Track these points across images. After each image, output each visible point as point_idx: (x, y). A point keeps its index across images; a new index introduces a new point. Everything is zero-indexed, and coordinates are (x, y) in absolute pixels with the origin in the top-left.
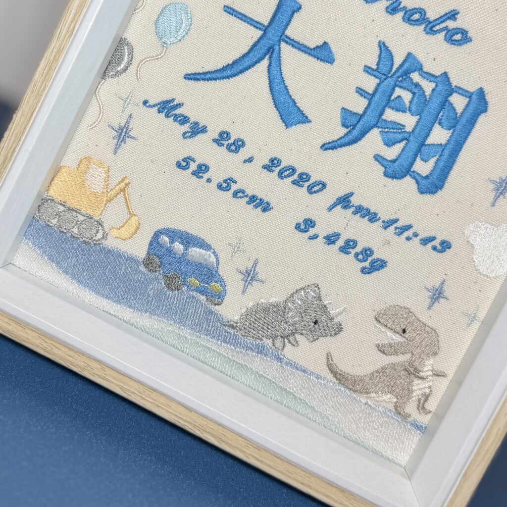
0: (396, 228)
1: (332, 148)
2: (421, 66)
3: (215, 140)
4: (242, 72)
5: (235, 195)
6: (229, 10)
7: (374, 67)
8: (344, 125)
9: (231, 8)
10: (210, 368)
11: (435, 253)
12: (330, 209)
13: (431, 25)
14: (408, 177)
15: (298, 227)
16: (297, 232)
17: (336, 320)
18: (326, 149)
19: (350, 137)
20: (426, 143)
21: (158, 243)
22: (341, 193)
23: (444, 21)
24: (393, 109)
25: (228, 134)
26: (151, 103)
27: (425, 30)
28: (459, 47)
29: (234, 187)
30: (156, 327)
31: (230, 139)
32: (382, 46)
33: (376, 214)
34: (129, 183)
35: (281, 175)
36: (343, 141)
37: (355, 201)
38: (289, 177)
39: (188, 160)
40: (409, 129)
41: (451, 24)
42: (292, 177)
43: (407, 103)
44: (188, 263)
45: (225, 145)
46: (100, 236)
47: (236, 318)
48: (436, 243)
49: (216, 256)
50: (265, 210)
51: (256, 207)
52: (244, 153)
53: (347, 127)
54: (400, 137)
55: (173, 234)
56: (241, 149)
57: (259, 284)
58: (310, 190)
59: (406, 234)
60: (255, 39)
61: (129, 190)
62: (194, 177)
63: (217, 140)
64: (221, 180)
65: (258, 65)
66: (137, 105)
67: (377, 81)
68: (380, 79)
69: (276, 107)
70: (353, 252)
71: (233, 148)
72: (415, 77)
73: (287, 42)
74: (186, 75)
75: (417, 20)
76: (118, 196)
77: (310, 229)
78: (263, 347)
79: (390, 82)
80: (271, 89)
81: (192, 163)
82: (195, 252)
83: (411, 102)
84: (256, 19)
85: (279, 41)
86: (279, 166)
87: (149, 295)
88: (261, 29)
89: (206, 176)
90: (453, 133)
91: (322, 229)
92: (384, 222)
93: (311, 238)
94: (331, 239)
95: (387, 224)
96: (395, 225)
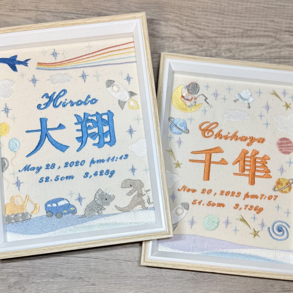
2: (89, 114)
3: (46, 168)
4: (42, 145)
5: (61, 179)
7: (77, 122)
9: (28, 131)
11: (125, 159)
12: (90, 166)
13: (85, 102)
14: (105, 145)
15: (84, 177)
17: (111, 195)
18: (79, 151)
19: (83, 144)
20: (104, 133)
22: (90, 160)
23: (88, 99)
24: (89, 130)
25: (48, 164)
26: (21, 170)
28: (96, 104)
33: (103, 160)
34: (29, 196)
35: (71, 166)
36: (82, 146)
37: (95, 160)
38: (73, 165)
40: (97, 132)
41: (90, 99)
45: (50, 168)
48: (124, 157)
49: (67, 200)
50: (72, 178)
51: (69, 179)
52: (56, 167)
53: (80, 142)
54: (96, 135)
57: (84, 200)
58: (81, 165)
59: (115, 160)
60: (40, 135)
61: (30, 198)
62: (46, 182)
64: (55, 178)
65: (45, 141)
66: (18, 173)
67: (80, 125)
69: (58, 149)
70: (104, 173)
71: (52, 167)
72: (90, 118)
73: (49, 130)
74: (26, 156)
75: (81, 103)
77: (88, 175)
79: (84, 123)
80: (53, 145)
81: (43, 179)
83: (93, 125)
84: (37, 129)
85: (47, 131)
88: (40, 131)
89: (50, 180)
90: (109, 126)
91: (91, 173)
92: (107, 160)
93: (90, 177)
94: (96, 174)
96: (110, 159)
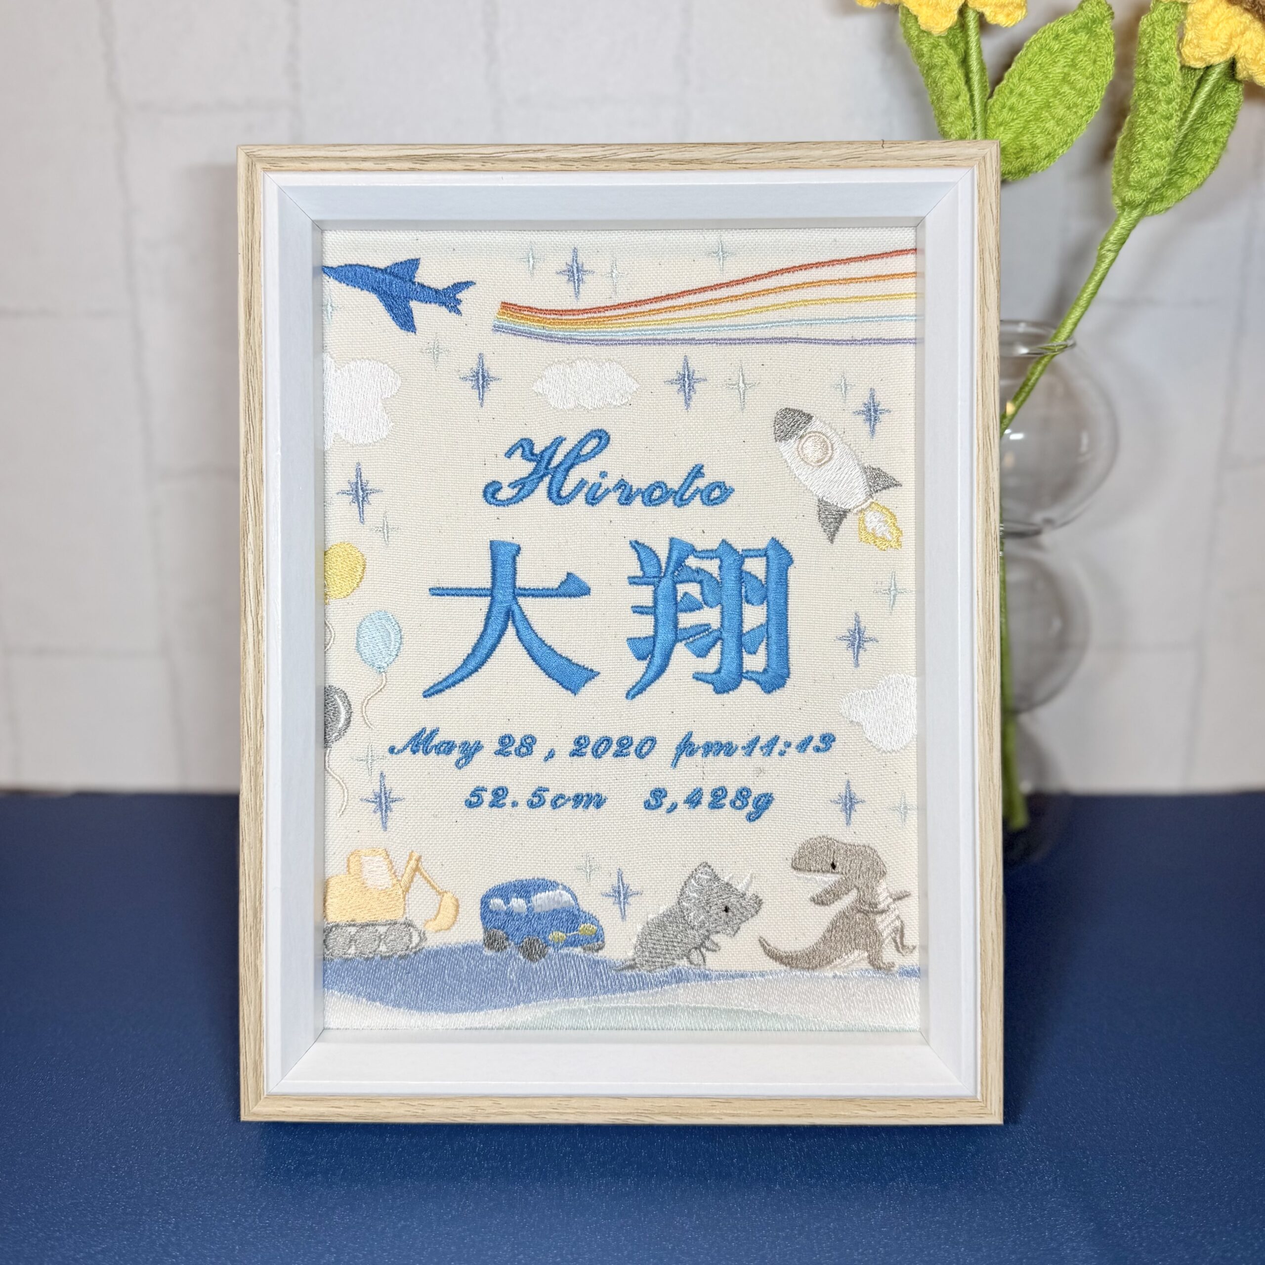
0: (762, 748)
1: (640, 692)
2: (692, 546)
3: (498, 753)
4: (488, 655)
5: (555, 804)
6: (438, 592)
7: (640, 574)
8: (640, 658)
9: (439, 589)
10: (630, 1032)
11: (821, 754)
12: (675, 764)
13: (679, 495)
14: (744, 681)
15: (648, 805)
16: (649, 812)
17: (749, 894)
18: (633, 697)
19: (654, 669)
20: (744, 632)
21: (491, 912)
22: (678, 739)
23: (691, 483)
24: (685, 611)
25: (509, 737)
26: (399, 746)
27: (675, 504)
28: (724, 504)
29: (549, 797)
30: (539, 1015)
31: (514, 741)
32: (636, 546)
33: (730, 744)
34: (420, 857)
35: (596, 754)
36: (647, 677)
37: (698, 740)
38: (607, 750)
39: (477, 792)
40: (715, 625)
41: (700, 483)
42: (611, 749)
43: (699, 597)
44: (539, 917)
45: (513, 752)
46: (416, 939)
47: (631, 954)
48: (816, 742)
49: (568, 890)
50: (598, 806)
51: (586, 807)
52: (540, 750)
53: (644, 658)
54: (710, 639)
55: (504, 892)
56: (535, 747)
57: (637, 898)
58: (640, 755)
59: (777, 749)
60: (485, 610)
61: (424, 865)
62: (495, 809)
63: (500, 750)
64: (529, 796)
65: (504, 639)
66: (384, 757)
67: (651, 588)
68: (653, 584)
69: (549, 677)
70: (727, 801)
71: (524, 750)
72: (692, 562)
73: (524, 595)
74: (425, 692)
75: (661, 497)
76: (415, 880)
77: (663, 800)
78: (679, 972)
79: (666, 583)
80: (534, 659)
81: (483, 794)
82: (541, 900)
83: (702, 593)
84: (474, 587)
85: (515, 598)
86: (588, 744)
87: (512, 981)
88: (486, 595)
89: (508, 801)
90: (768, 605)
91: (677, 794)
92: (744, 748)
93: (669, 811)
94: (693, 800)
95: (750, 748)
96: (759, 745)
